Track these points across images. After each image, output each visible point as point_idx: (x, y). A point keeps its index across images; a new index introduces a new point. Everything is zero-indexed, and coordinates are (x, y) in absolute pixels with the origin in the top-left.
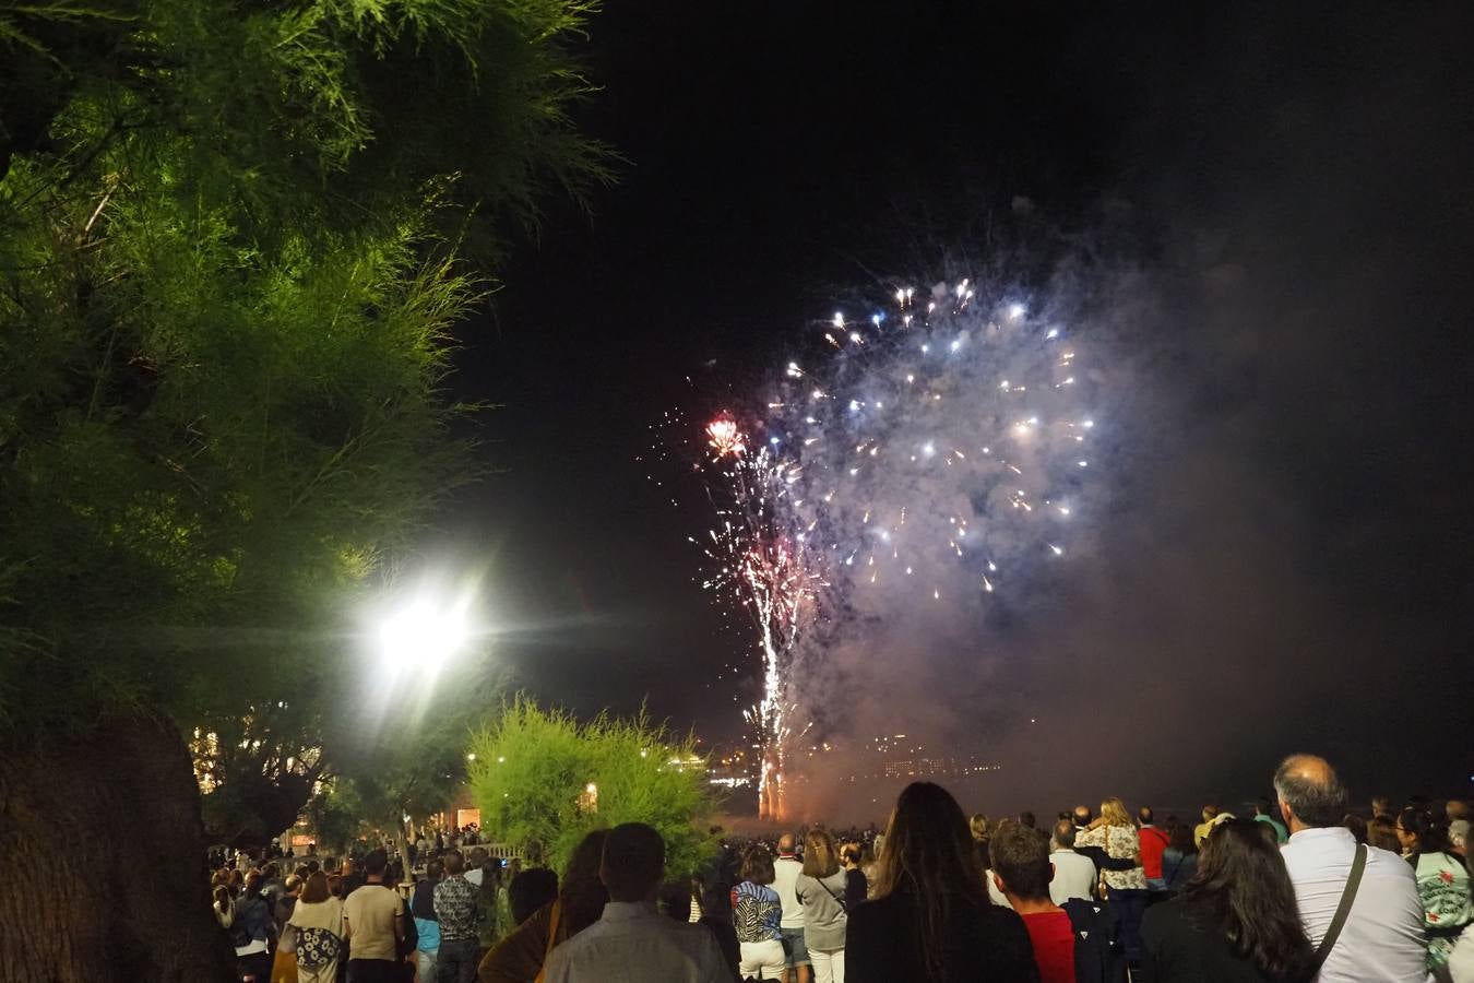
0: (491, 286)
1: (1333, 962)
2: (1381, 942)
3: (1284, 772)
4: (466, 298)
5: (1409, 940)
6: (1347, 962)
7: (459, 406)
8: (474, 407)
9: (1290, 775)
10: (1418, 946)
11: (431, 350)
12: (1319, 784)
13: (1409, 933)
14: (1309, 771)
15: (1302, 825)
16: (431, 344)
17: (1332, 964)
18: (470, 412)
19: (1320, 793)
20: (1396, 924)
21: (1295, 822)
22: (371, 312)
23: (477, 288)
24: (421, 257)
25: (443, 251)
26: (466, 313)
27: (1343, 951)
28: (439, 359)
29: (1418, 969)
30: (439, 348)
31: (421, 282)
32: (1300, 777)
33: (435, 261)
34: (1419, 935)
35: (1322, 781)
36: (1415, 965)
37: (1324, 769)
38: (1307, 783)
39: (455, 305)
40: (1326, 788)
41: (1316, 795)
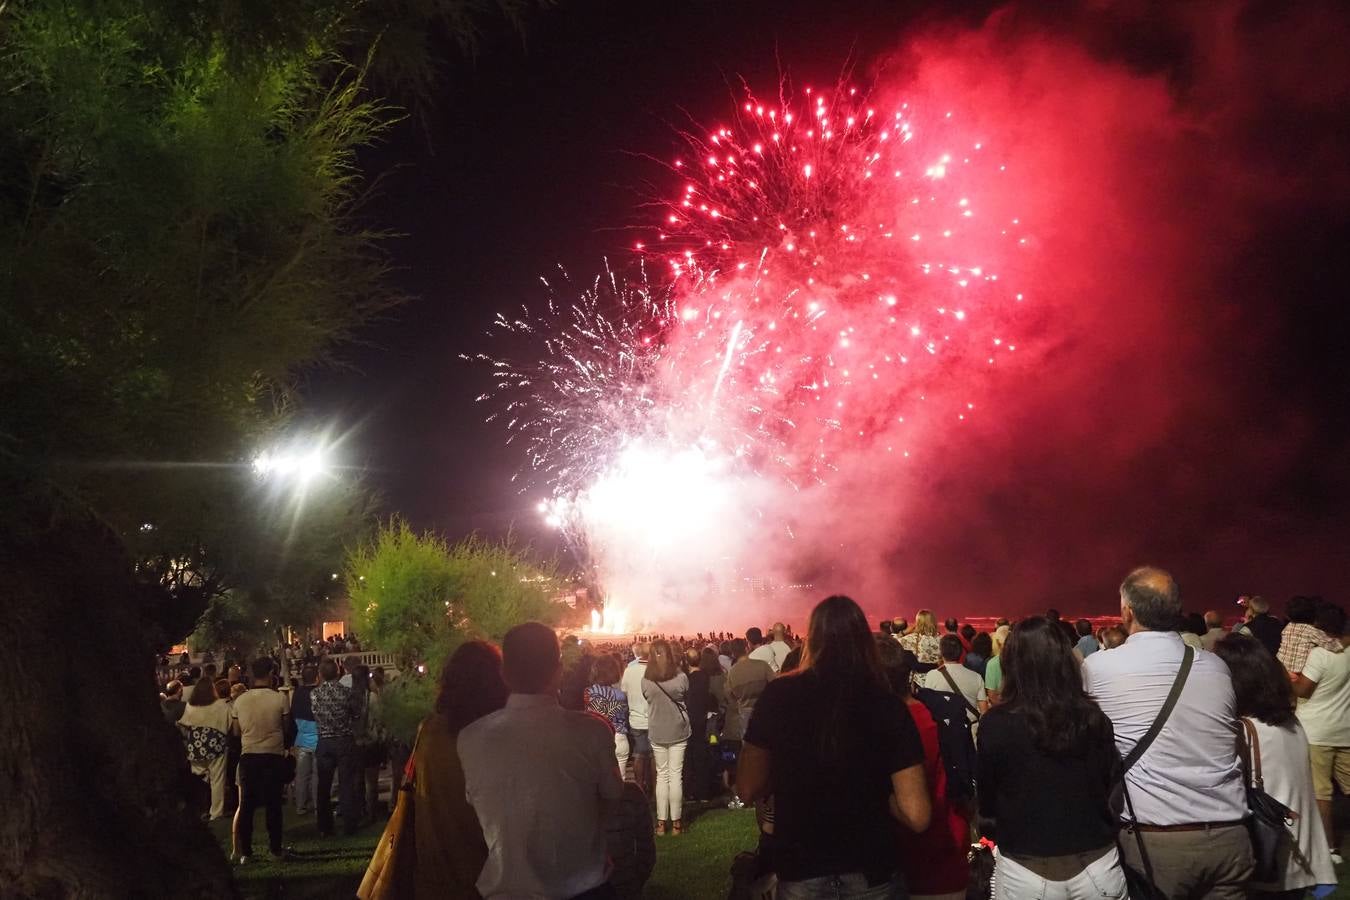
0: (399, 113)
1: (1159, 743)
2: (1204, 728)
3: (1131, 581)
4: (373, 125)
5: (1221, 726)
6: (1170, 744)
7: (365, 234)
8: (379, 235)
9: (1138, 584)
10: (1228, 731)
11: (336, 177)
12: (1163, 595)
13: (1221, 720)
14: (1155, 582)
15: (1142, 628)
16: (337, 171)
17: (1158, 745)
18: (373, 241)
19: (1162, 602)
20: (1214, 713)
21: (1135, 625)
22: (276, 135)
23: (384, 116)
24: (327, 82)
25: (351, 77)
26: (371, 141)
27: (1167, 735)
28: (342, 187)
29: (1229, 751)
30: (344, 175)
31: (326, 106)
32: (1147, 587)
33: (343, 85)
34: (1232, 723)
35: (1166, 593)
36: (1228, 748)
37: (1169, 582)
38: (1154, 593)
39: (362, 131)
40: (1169, 598)
41: (1159, 604)
